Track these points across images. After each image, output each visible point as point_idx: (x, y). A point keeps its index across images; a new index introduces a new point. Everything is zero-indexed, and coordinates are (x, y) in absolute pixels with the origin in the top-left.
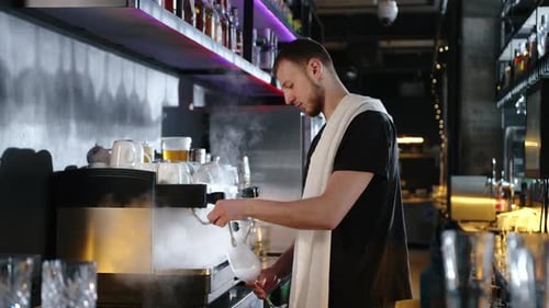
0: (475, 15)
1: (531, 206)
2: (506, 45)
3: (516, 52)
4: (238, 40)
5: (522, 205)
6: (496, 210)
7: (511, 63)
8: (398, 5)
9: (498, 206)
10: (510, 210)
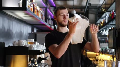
0: (91, 13)
1: (104, 54)
2: (98, 20)
3: (100, 21)
4: (44, 18)
5: (102, 54)
6: (96, 55)
7: (99, 24)
8: (76, 11)
9: (97, 54)
10: (100, 55)
